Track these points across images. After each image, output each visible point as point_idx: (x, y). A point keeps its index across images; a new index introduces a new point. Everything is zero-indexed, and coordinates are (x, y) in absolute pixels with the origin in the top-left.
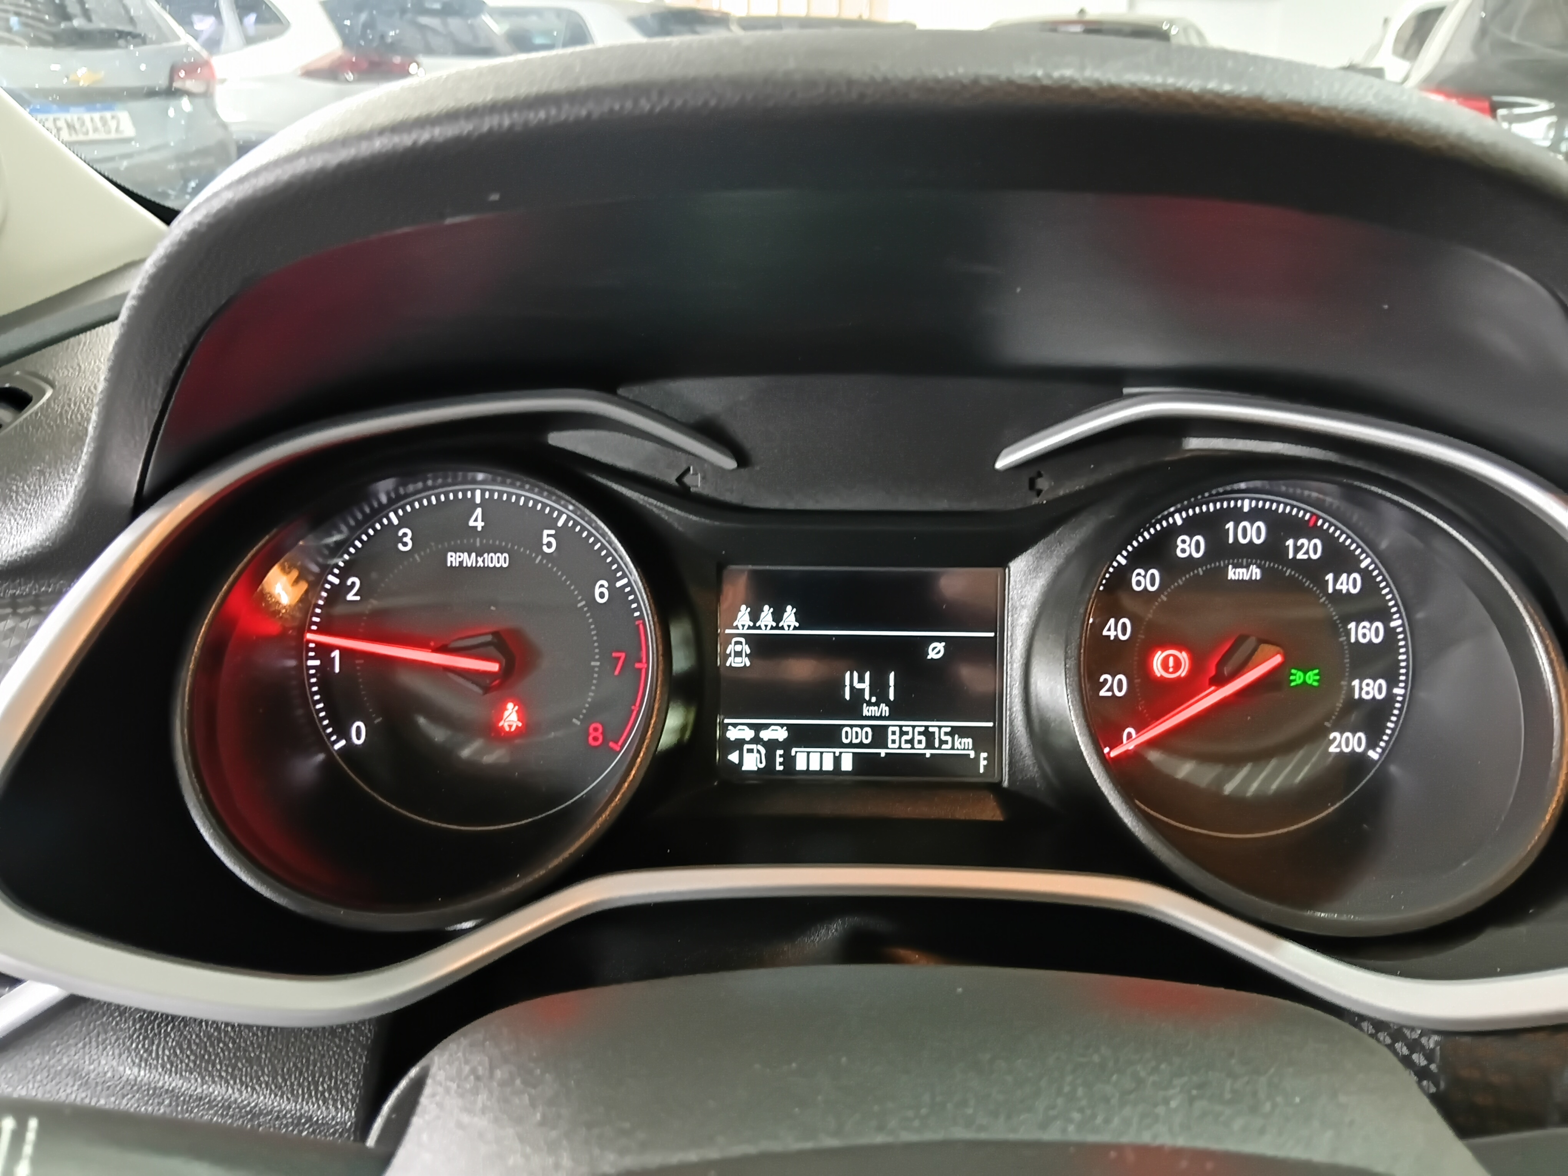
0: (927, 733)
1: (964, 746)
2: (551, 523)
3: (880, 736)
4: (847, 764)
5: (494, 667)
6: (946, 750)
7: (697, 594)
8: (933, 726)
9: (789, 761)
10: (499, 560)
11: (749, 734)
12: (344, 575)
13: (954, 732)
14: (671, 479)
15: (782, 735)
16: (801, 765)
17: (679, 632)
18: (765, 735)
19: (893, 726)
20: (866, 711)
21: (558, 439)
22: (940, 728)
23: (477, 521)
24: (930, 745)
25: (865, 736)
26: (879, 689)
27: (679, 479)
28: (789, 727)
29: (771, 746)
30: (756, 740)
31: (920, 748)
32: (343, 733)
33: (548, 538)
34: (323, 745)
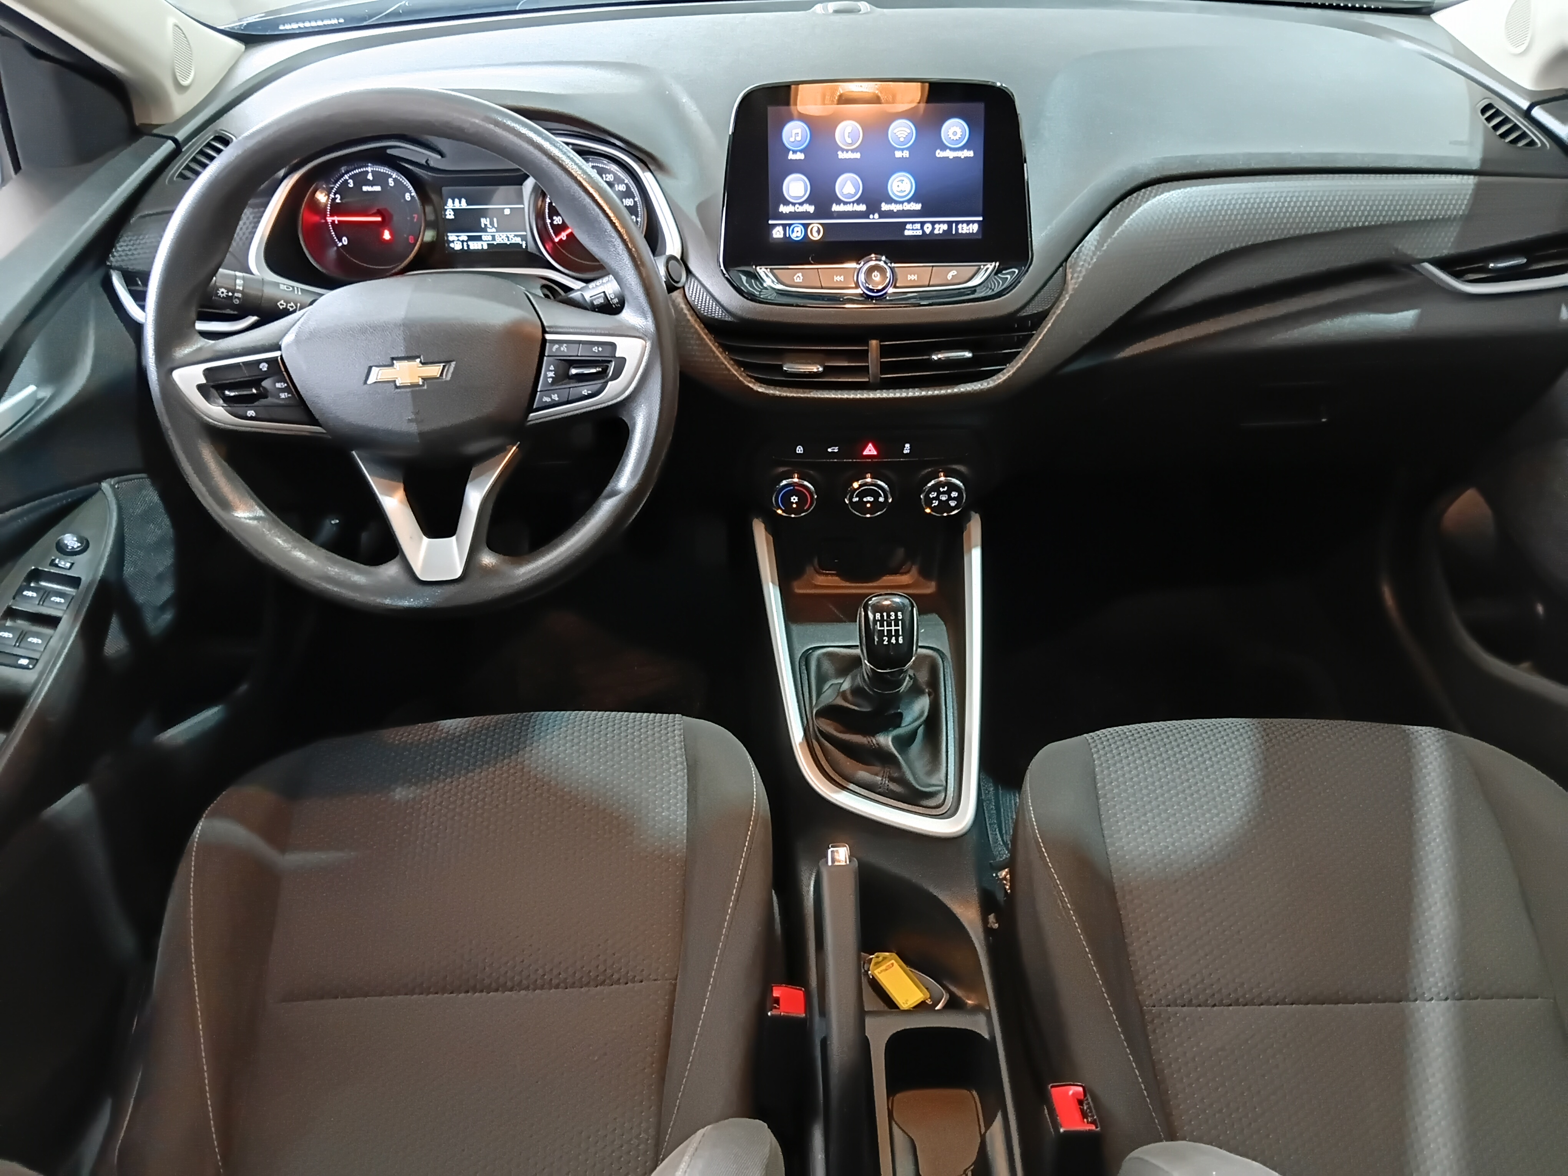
0: (508, 237)
1: (518, 240)
2: (391, 176)
3: (494, 239)
4: (485, 247)
5: (379, 219)
6: (513, 242)
7: (434, 197)
8: (508, 234)
9: (468, 246)
10: (378, 188)
11: (456, 239)
12: (335, 194)
13: (516, 236)
14: (424, 162)
15: (466, 238)
16: (472, 247)
17: (429, 209)
18: (461, 239)
19: (497, 235)
20: (489, 230)
21: (389, 151)
22: (511, 235)
23: (370, 177)
24: (508, 240)
25: (490, 238)
26: (492, 223)
27: (427, 162)
28: (468, 236)
29: (463, 242)
30: (458, 240)
31: (506, 241)
32: (340, 240)
33: (390, 180)
34: (336, 245)
